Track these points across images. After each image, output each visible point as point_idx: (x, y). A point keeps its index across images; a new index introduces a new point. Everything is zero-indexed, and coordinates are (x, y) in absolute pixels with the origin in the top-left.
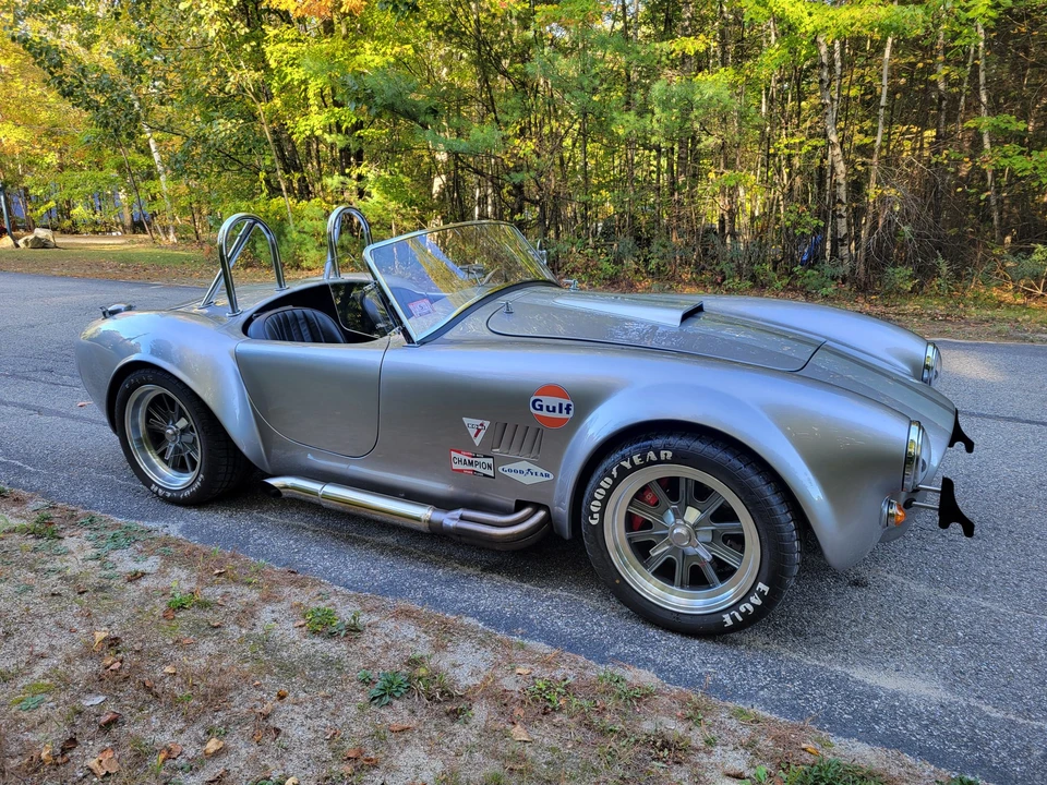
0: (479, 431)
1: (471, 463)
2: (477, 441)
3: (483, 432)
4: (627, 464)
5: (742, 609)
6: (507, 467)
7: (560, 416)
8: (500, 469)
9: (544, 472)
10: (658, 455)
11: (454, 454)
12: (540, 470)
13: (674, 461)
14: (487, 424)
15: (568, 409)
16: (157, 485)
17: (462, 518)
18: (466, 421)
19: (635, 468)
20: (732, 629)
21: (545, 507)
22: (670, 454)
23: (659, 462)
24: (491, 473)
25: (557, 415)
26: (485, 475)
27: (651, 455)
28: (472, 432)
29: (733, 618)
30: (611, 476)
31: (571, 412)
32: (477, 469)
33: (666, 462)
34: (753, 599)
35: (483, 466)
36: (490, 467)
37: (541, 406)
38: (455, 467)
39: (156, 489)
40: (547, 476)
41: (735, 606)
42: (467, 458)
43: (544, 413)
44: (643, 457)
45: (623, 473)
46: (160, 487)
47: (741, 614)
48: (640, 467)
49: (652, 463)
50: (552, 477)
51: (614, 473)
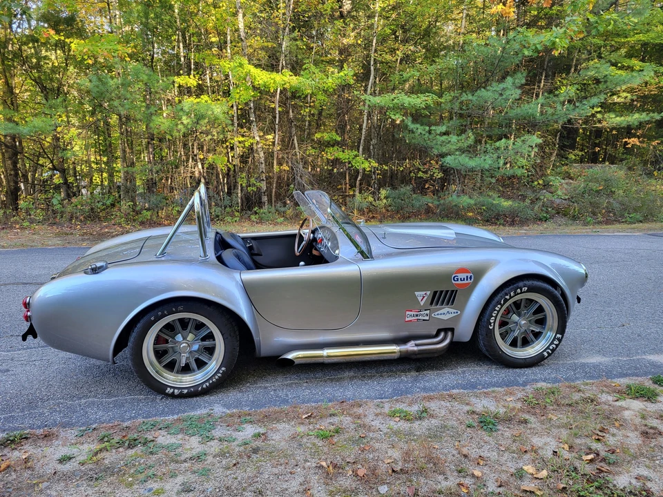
0: (424, 297)
1: (417, 316)
2: (422, 303)
3: (426, 298)
4: (508, 297)
5: (551, 348)
6: (436, 313)
7: (467, 282)
8: (433, 315)
9: (455, 311)
10: (521, 290)
11: (408, 313)
12: (453, 311)
13: (527, 291)
14: (428, 293)
15: (471, 278)
16: (171, 387)
17: (417, 345)
18: (417, 293)
19: (511, 297)
20: (547, 357)
21: (452, 330)
22: (526, 288)
23: (521, 293)
24: (427, 318)
25: (465, 282)
26: (424, 320)
27: (519, 291)
28: (420, 299)
29: (548, 353)
30: (500, 304)
31: (472, 279)
32: (421, 318)
33: (524, 292)
34: (555, 342)
35: (424, 315)
36: (427, 315)
37: (458, 279)
38: (407, 319)
39: (172, 390)
40: (457, 312)
41: (548, 348)
42: (415, 313)
43: (459, 282)
44: (515, 292)
45: (506, 301)
46: (174, 388)
47: (551, 350)
48: (513, 296)
49: (518, 294)
50: (459, 312)
51: (502, 302)
